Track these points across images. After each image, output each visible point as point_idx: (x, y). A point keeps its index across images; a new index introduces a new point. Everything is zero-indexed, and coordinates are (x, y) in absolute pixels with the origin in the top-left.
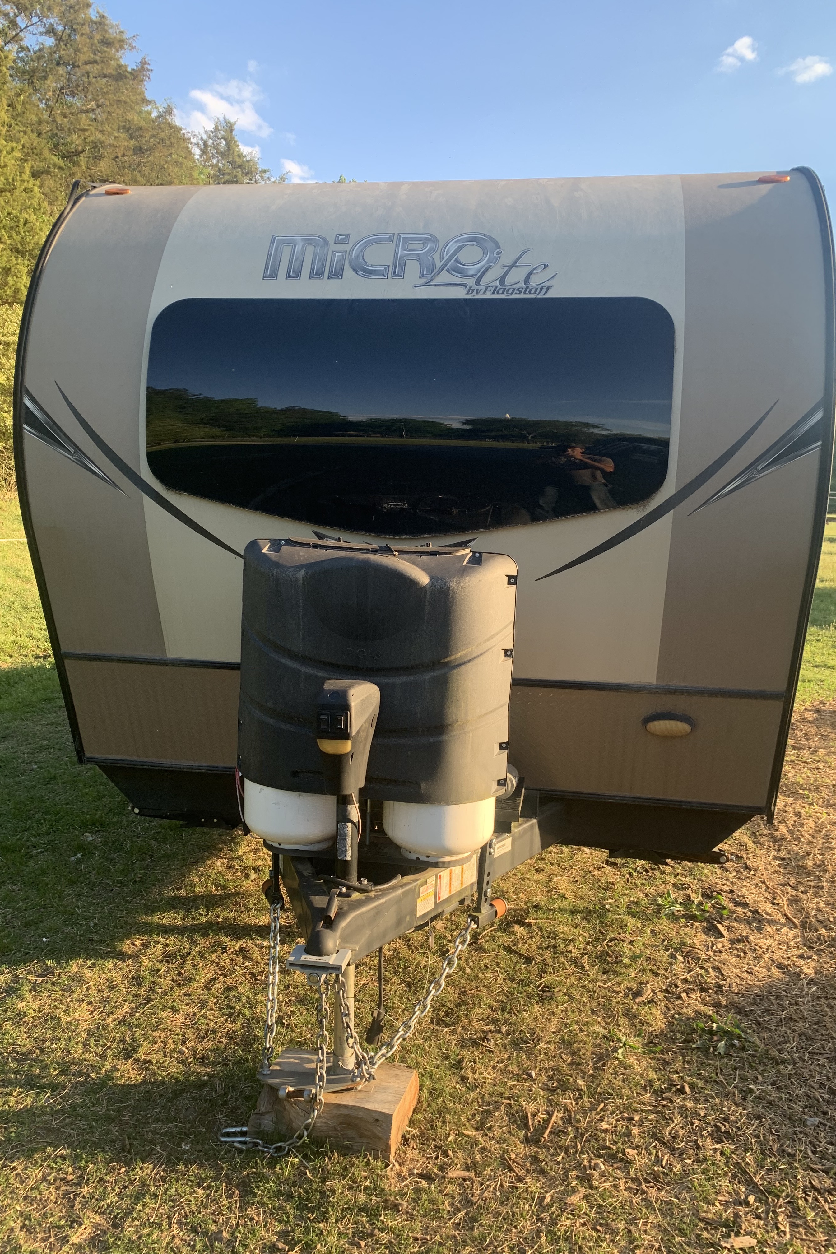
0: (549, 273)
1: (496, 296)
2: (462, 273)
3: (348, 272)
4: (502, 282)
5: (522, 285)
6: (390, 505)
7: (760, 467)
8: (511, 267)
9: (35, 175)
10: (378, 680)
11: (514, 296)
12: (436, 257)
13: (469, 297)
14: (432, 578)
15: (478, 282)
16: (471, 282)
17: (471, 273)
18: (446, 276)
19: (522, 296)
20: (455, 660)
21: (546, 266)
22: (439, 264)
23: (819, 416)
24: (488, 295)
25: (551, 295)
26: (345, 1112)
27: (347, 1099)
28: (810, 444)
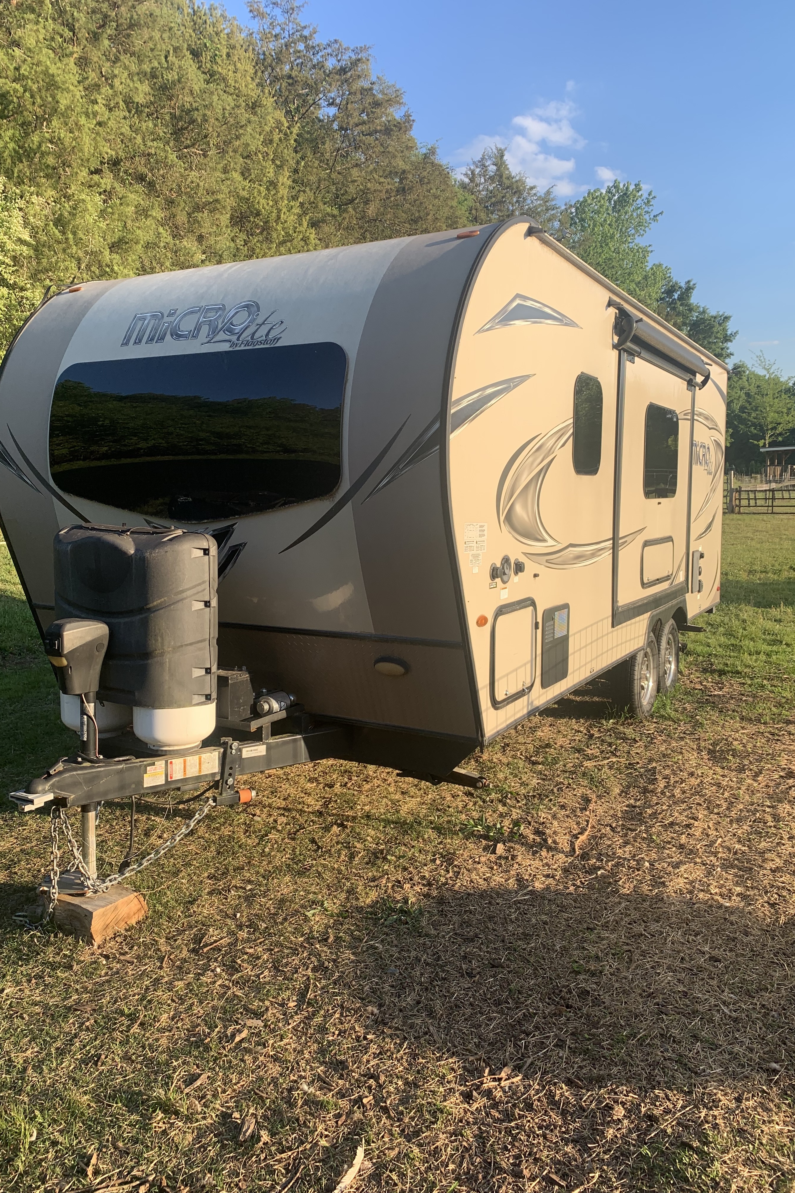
0: (283, 327)
1: (247, 348)
2: (231, 331)
3: (168, 337)
4: (252, 338)
5: (264, 338)
6: (182, 499)
7: (401, 467)
8: (261, 325)
9: (314, 224)
10: (108, 620)
11: (257, 347)
12: (220, 321)
13: (231, 349)
14: (137, 550)
15: (238, 339)
16: (234, 338)
17: (236, 331)
18: (222, 336)
19: (262, 346)
20: (154, 606)
21: (282, 322)
22: (220, 326)
23: (437, 425)
24: (243, 348)
25: (279, 344)
26: (72, 908)
27: (76, 901)
28: (432, 448)
